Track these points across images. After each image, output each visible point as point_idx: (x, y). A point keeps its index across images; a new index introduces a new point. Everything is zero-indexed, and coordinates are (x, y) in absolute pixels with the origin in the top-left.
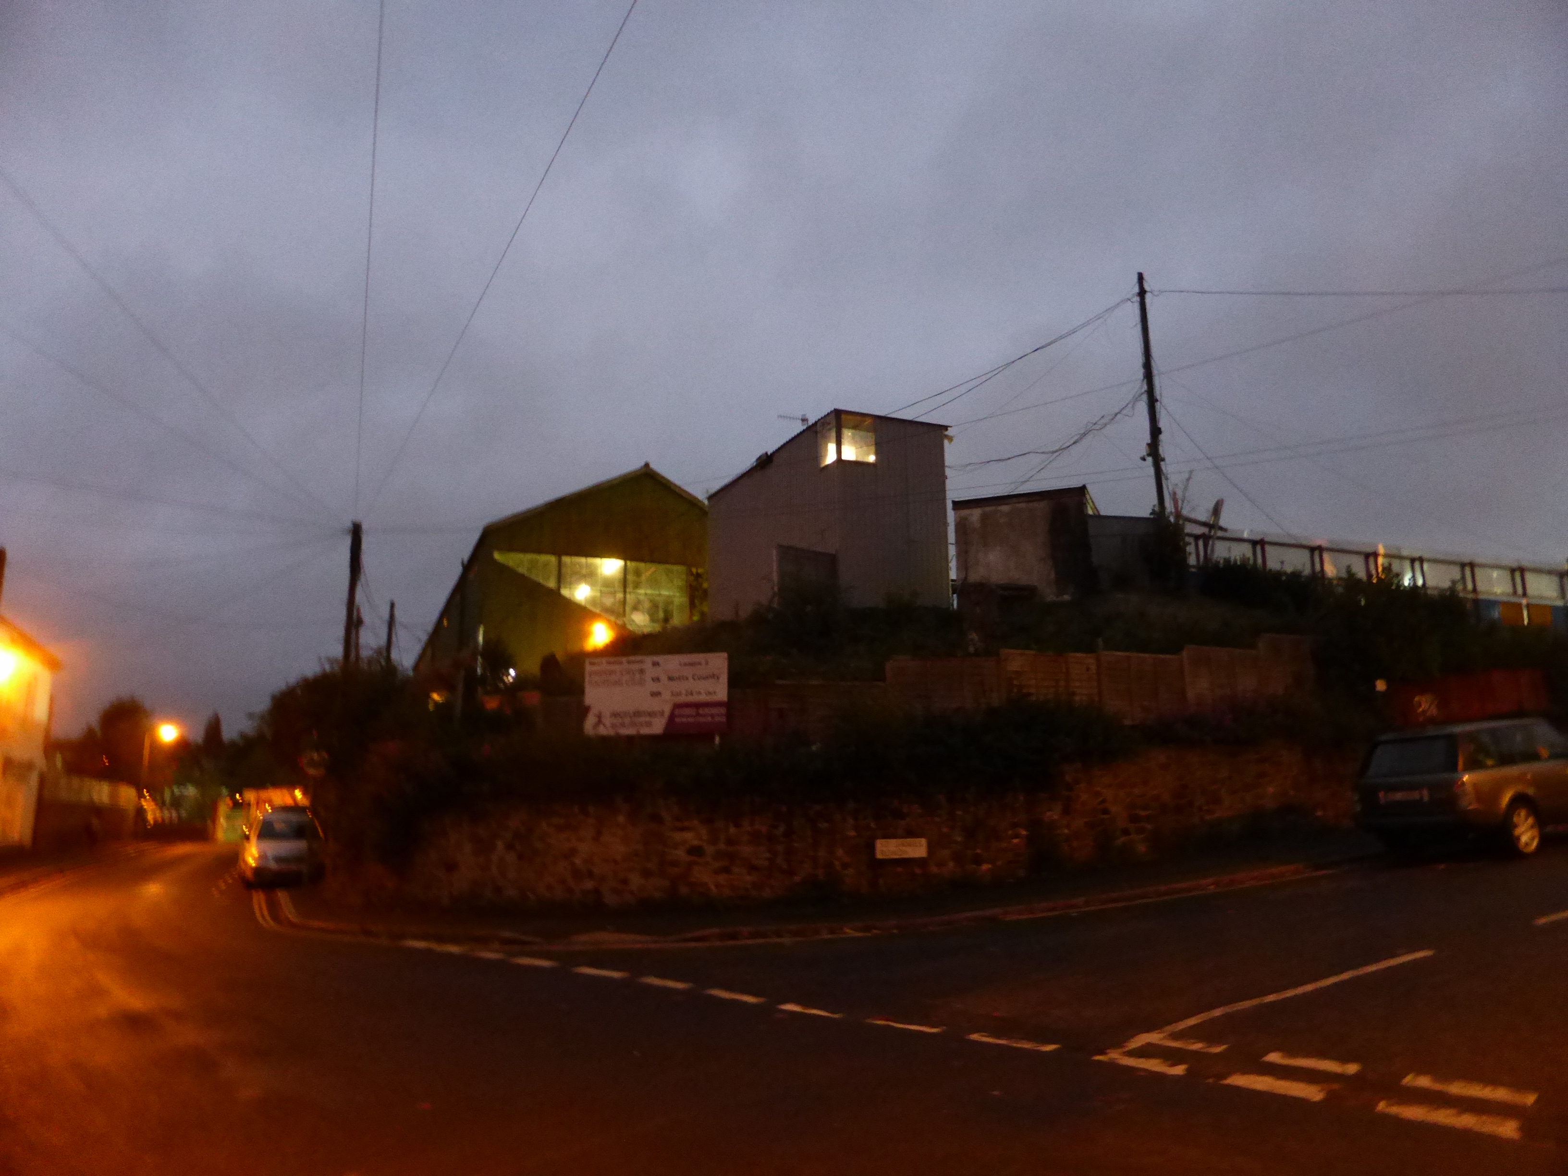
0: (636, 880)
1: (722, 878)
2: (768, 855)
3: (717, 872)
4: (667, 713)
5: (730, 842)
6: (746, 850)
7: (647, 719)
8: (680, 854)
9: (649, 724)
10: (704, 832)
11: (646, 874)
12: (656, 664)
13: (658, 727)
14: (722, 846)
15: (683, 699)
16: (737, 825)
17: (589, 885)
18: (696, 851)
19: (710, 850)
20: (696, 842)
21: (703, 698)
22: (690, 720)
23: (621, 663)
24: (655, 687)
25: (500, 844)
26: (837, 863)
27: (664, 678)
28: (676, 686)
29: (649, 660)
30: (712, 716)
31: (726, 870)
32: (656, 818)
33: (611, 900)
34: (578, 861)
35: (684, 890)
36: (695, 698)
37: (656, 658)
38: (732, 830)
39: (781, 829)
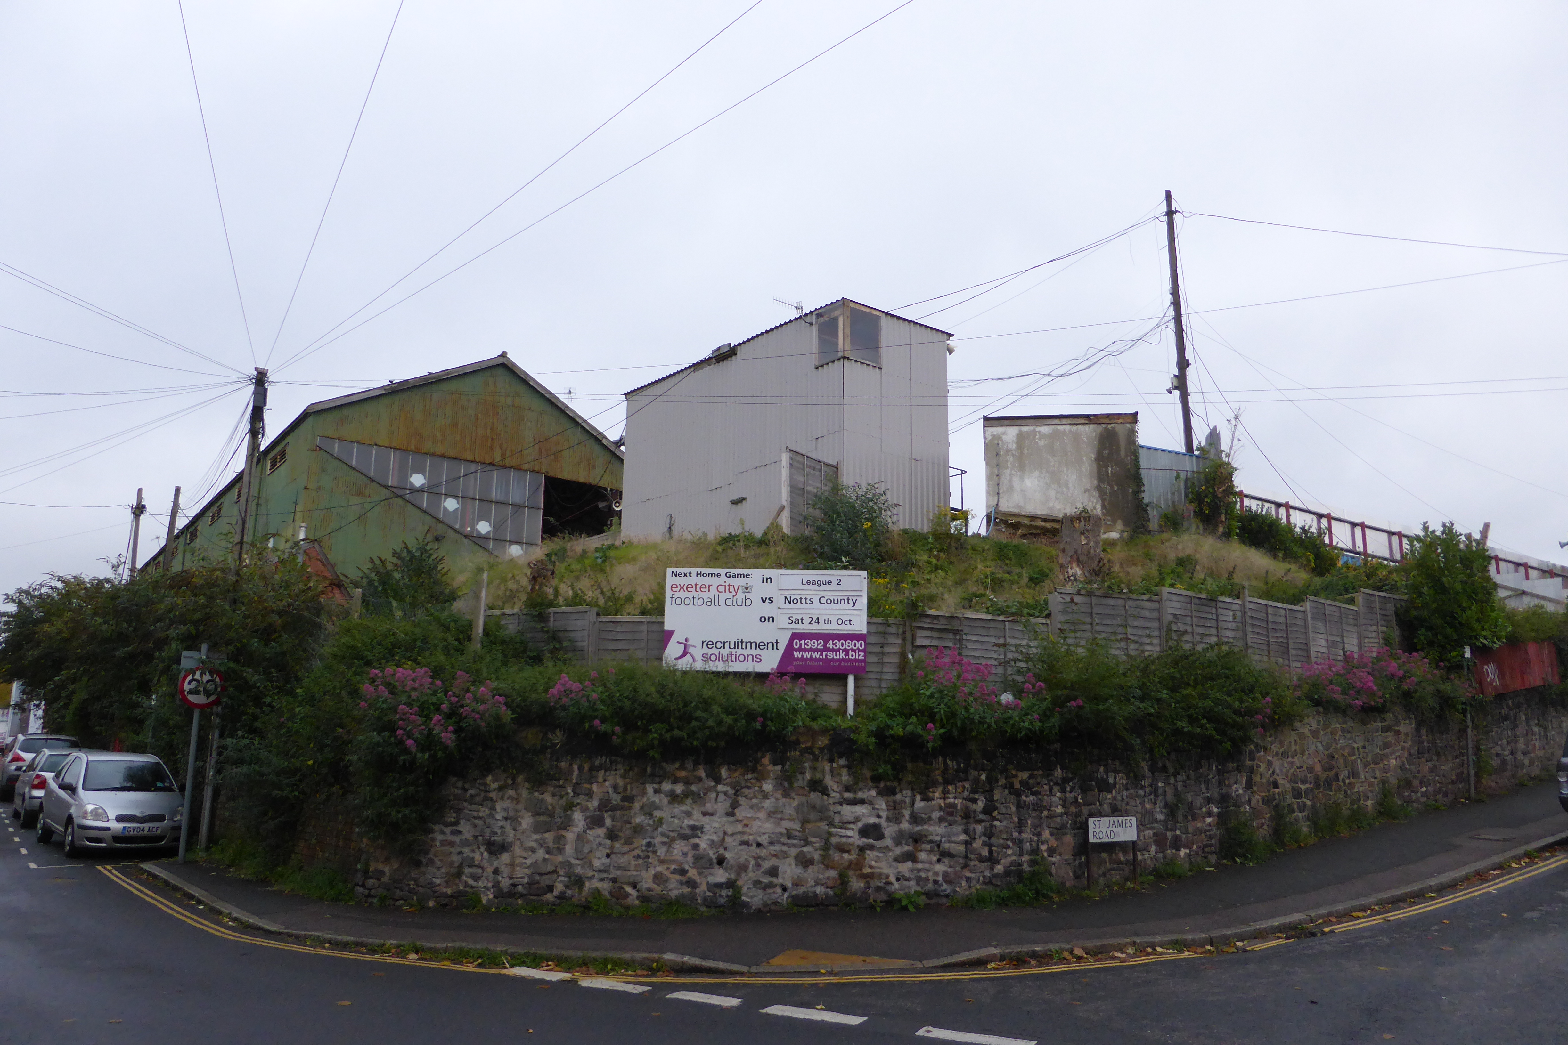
0: (789, 871)
1: (905, 867)
2: (963, 837)
3: (901, 859)
4: (782, 646)
5: (915, 819)
6: (936, 831)
7: (755, 652)
8: (852, 836)
9: (758, 659)
10: (881, 804)
11: (805, 862)
12: (765, 580)
13: (769, 662)
14: (905, 826)
15: (804, 627)
16: (926, 799)
17: (720, 876)
18: (872, 831)
19: (890, 830)
20: (873, 820)
21: (833, 628)
22: (816, 655)
23: (718, 575)
24: (767, 610)
25: (578, 817)
26: (1044, 847)
27: (779, 600)
28: (797, 611)
29: (757, 574)
30: (846, 651)
31: (911, 857)
32: (816, 785)
33: (753, 897)
34: (703, 844)
35: (856, 885)
36: (823, 628)
37: (768, 573)
38: (919, 804)
39: (981, 804)
